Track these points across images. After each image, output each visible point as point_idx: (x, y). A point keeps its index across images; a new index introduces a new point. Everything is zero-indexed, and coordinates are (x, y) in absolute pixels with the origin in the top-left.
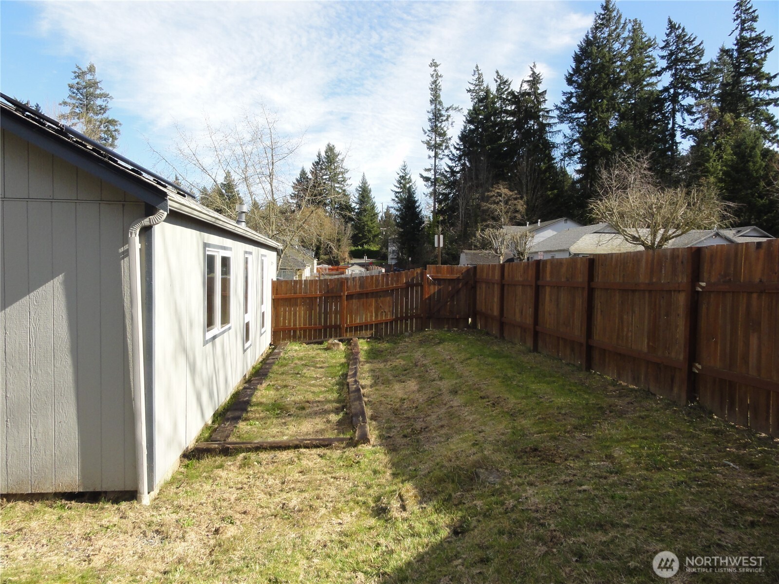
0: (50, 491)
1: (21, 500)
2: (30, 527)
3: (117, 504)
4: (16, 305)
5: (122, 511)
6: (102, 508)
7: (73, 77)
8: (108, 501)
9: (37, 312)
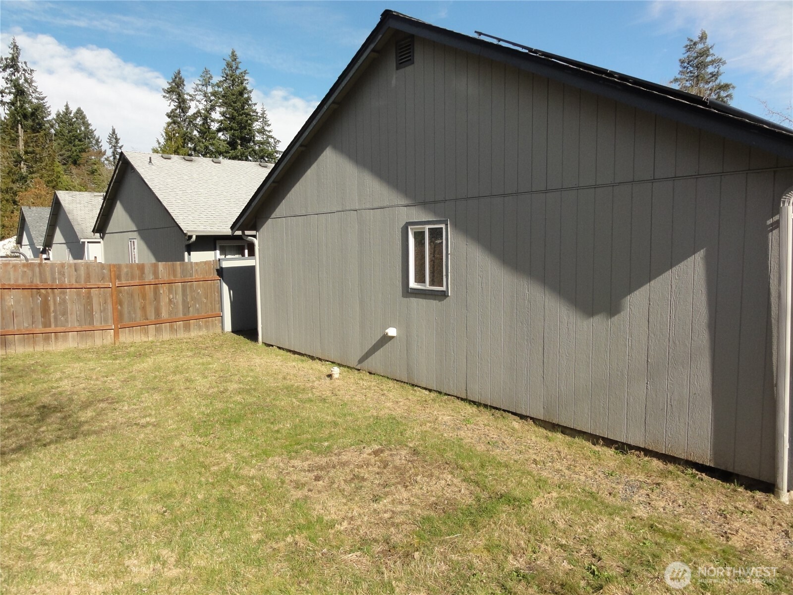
0: (683, 457)
1: (656, 458)
2: (666, 484)
3: (751, 491)
4: (660, 279)
5: (757, 501)
6: (735, 491)
7: (684, 52)
8: (741, 485)
9: (678, 286)
